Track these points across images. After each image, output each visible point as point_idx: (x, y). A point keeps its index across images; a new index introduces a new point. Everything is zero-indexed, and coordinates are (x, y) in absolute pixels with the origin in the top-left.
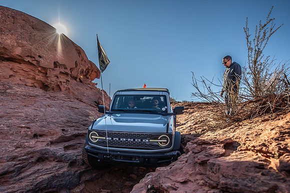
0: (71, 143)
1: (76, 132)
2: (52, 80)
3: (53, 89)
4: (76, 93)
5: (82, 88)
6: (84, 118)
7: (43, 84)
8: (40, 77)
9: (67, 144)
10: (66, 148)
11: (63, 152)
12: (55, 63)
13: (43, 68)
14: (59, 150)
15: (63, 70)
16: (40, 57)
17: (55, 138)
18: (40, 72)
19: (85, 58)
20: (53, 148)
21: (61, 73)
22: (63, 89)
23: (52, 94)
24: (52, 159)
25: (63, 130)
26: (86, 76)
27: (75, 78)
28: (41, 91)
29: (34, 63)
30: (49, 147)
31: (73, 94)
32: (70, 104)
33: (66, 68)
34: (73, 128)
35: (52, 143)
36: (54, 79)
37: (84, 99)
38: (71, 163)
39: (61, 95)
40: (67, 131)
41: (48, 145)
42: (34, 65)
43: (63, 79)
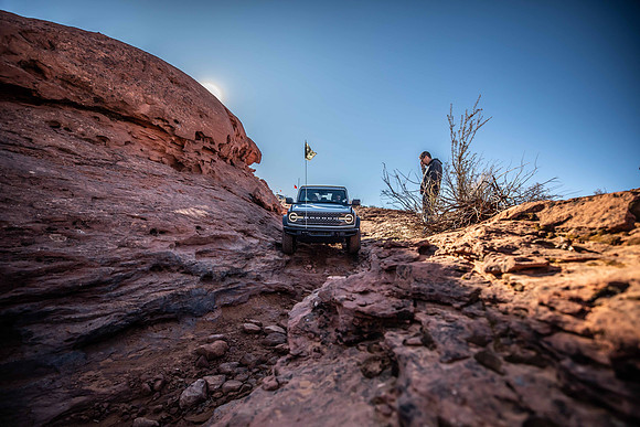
0: (207, 247)
1: (218, 233)
2: (190, 156)
3: (190, 170)
4: (224, 179)
5: (233, 174)
6: (231, 214)
7: (176, 160)
8: (172, 150)
9: (200, 248)
10: (199, 254)
11: (193, 260)
12: (197, 134)
13: (179, 138)
14: (188, 256)
15: (208, 145)
16: (176, 121)
17: (183, 238)
18: (173, 142)
19: (242, 133)
20: (178, 252)
21: (204, 148)
22: (205, 171)
23: (187, 177)
24: (175, 269)
25: (198, 228)
26: (240, 157)
27: (225, 159)
28: (172, 170)
29: (167, 128)
30: (172, 251)
31: (219, 179)
32: (213, 193)
33: (213, 143)
34: (212, 227)
35: (178, 244)
36: (193, 155)
37: (234, 189)
38: (205, 276)
39: (201, 179)
40: (203, 230)
41: (171, 246)
42: (165, 132)
43: (206, 157)
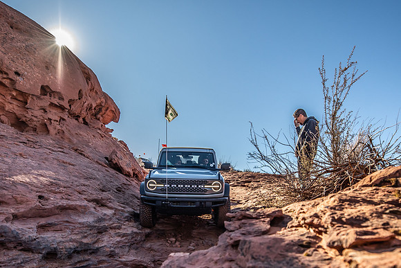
0: (52, 220)
1: (64, 203)
2: (35, 113)
3: (35, 130)
4: (75, 141)
5: (85, 134)
6: (82, 181)
7: (18, 118)
8: (13, 107)
9: (43, 221)
10: (42, 228)
11: (34, 235)
12: (43, 88)
13: (21, 93)
14: (27, 230)
15: (56, 101)
16: (17, 73)
17: (22, 209)
18: (14, 98)
20: (15, 227)
21: (52, 104)
22: (52, 131)
23: (31, 138)
24: (11, 245)
25: (40, 197)
26: (95, 115)
27: (77, 118)
28: (12, 130)
29: (6, 82)
30: (8, 224)
31: (70, 141)
32: (61, 156)
33: (61, 99)
34: (58, 196)
35: (16, 217)
36: (38, 113)
37: (87, 152)
38: (48, 254)
39: (47, 141)
40: (47, 199)
41: (7, 220)
42: (4, 85)
43: (54, 114)
